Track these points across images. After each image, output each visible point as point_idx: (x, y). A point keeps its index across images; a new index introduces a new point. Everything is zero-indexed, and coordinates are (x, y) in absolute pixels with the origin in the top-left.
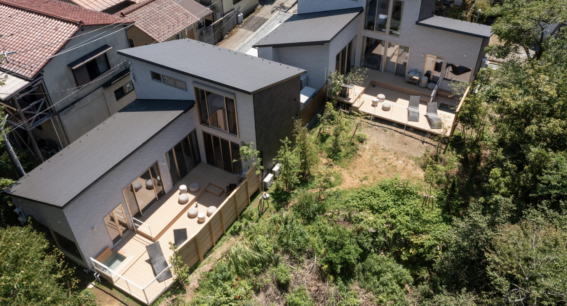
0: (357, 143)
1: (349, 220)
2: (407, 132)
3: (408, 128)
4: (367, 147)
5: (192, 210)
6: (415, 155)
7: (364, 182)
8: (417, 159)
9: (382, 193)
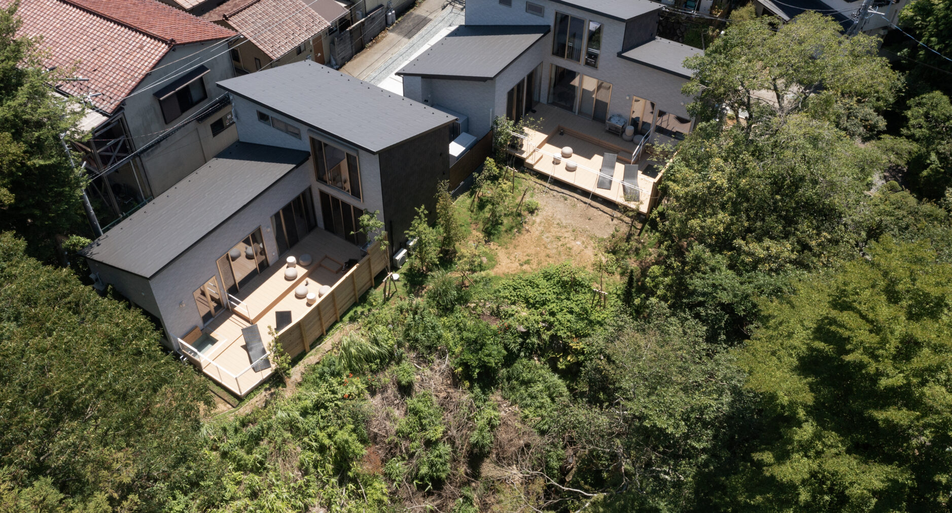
0: (525, 213)
1: (496, 314)
2: (594, 203)
3: (595, 197)
4: (538, 220)
5: (300, 289)
6: (600, 235)
7: (525, 267)
8: (603, 240)
9: (543, 282)
